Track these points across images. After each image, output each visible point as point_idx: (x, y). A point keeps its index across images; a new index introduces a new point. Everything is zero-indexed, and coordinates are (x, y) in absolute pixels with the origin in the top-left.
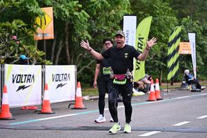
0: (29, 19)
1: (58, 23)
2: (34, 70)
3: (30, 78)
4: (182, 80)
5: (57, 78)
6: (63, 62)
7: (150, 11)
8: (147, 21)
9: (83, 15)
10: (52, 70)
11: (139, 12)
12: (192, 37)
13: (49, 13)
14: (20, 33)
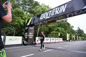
0: (58, 34)
1: (60, 34)
2: (58, 38)
3: (58, 39)
4: (73, 40)
5: (60, 39)
6: (61, 38)
7: (70, 33)
8: (69, 34)
9: (63, 34)
10: (60, 38)
11: (68, 33)
12: (74, 36)
13: (59, 33)
14: (57, 35)
